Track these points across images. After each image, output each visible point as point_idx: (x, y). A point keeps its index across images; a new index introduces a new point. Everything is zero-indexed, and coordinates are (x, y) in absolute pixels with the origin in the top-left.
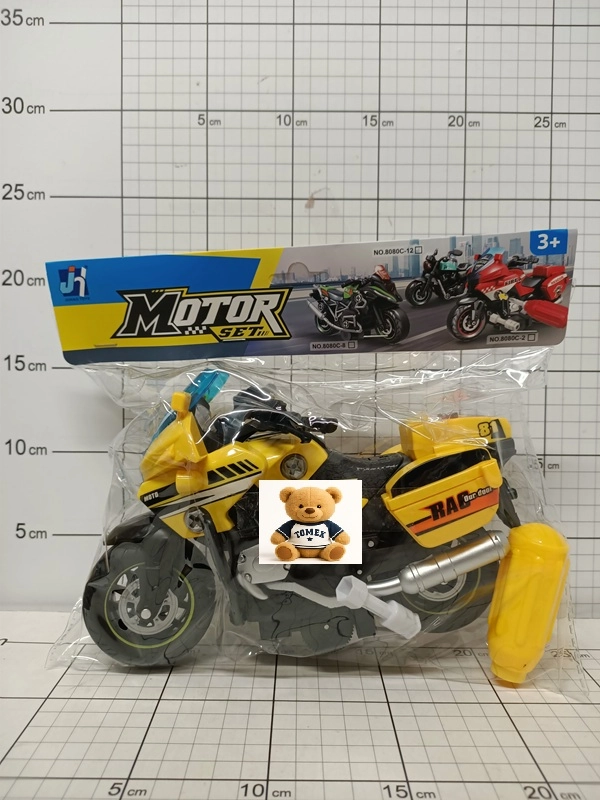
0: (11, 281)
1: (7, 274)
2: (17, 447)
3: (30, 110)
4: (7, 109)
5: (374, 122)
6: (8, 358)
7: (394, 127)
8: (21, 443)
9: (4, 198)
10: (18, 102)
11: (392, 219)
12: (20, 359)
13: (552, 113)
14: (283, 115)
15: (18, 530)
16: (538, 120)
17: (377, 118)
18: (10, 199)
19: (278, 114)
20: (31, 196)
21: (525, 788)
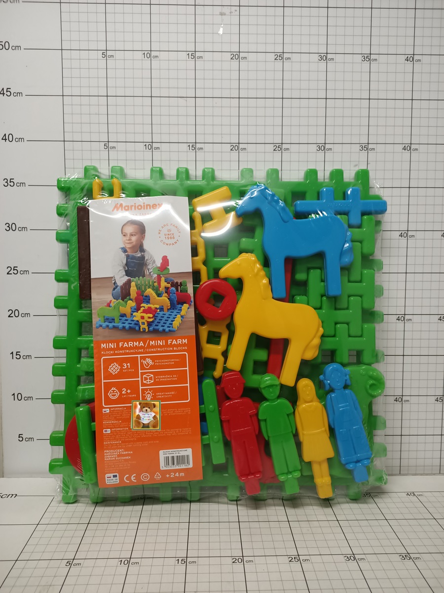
0: (13, 315)
1: (11, 312)
2: (18, 397)
3: (20, 229)
4: (8, 229)
6: (12, 353)
8: (19, 395)
9: (8, 274)
10: (14, 225)
12: (18, 353)
15: (19, 437)
18: (11, 274)
20: (22, 272)
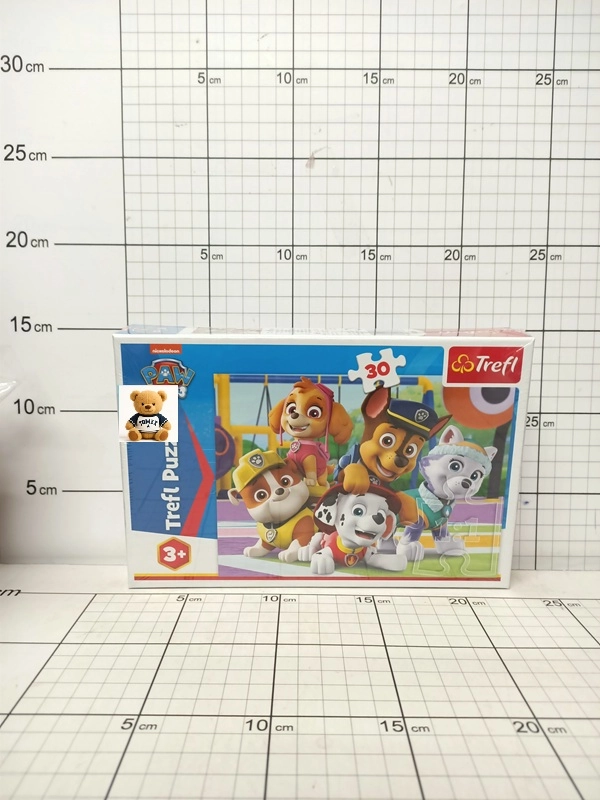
5: (374, 80)
7: (395, 85)
11: (393, 179)
13: (554, 70)
14: (283, 72)
16: (540, 77)
17: (378, 76)
19: (278, 72)
21: (515, 723)
